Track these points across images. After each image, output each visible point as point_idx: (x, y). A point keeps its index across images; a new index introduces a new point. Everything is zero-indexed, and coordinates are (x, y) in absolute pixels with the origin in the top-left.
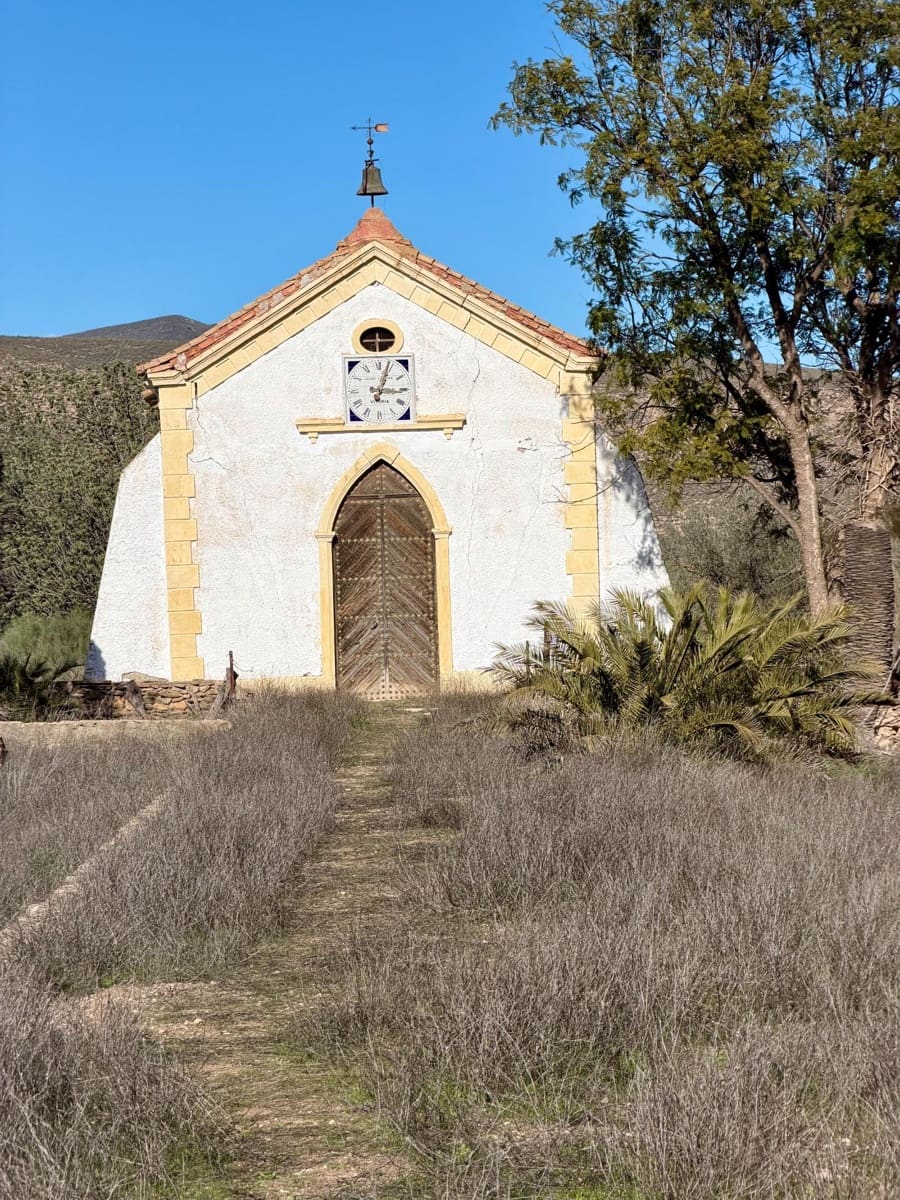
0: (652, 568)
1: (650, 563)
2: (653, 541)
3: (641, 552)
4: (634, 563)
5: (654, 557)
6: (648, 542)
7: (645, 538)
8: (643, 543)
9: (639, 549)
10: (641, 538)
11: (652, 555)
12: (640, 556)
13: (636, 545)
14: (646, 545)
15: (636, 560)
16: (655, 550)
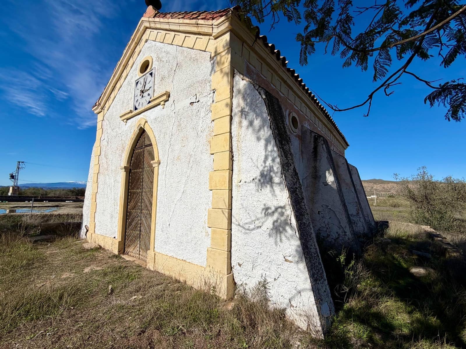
0: (272, 187)
1: (270, 181)
2: (273, 160)
3: (263, 171)
4: (257, 181)
5: (274, 175)
6: (269, 162)
7: (266, 158)
8: (265, 162)
9: (261, 168)
10: (263, 158)
11: (272, 174)
12: (262, 175)
13: (259, 165)
14: (267, 164)
15: (259, 177)
16: (275, 168)
